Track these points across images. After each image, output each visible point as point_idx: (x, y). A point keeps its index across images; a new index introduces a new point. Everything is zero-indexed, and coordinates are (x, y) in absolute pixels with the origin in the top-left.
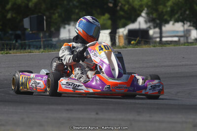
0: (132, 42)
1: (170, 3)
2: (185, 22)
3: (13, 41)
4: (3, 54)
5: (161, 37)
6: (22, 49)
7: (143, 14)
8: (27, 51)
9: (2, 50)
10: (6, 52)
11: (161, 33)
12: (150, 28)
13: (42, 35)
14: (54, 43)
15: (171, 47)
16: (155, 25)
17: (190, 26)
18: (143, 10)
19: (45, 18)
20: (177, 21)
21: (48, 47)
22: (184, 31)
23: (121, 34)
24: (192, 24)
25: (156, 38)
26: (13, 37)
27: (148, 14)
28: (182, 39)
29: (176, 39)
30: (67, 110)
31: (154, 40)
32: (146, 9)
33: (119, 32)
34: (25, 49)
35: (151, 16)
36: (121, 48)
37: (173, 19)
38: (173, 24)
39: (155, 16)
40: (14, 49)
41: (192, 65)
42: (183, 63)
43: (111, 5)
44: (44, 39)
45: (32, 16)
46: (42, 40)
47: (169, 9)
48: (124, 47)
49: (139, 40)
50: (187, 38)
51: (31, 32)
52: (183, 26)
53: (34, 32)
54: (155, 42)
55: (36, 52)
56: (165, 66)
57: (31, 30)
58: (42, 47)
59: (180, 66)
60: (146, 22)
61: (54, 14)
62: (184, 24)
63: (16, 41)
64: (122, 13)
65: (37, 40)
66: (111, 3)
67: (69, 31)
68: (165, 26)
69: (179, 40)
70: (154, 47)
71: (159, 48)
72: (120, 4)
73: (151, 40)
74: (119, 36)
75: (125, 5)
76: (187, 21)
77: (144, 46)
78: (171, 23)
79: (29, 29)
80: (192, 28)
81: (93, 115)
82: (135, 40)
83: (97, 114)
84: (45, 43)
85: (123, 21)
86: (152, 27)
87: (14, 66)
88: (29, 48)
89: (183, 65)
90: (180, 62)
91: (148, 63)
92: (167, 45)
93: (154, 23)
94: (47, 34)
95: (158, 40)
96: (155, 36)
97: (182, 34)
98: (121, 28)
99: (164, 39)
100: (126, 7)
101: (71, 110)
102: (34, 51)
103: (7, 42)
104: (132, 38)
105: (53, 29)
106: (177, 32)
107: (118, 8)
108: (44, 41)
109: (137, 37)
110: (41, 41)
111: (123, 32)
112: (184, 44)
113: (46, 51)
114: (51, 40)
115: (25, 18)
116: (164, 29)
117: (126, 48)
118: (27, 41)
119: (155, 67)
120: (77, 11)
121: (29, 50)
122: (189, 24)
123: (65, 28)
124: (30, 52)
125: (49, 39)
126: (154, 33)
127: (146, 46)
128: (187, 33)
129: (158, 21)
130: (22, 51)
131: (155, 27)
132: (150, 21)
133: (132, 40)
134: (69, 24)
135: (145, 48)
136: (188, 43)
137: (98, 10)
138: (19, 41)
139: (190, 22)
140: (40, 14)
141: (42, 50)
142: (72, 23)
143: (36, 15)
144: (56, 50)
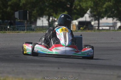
0: (81, 28)
1: (105, 6)
2: (114, 18)
4: (1, 33)
5: (99, 26)
7: (88, 12)
8: (16, 32)
9: (1, 30)
10: (3, 32)
11: (99, 24)
12: (92, 20)
13: (26, 22)
14: (33, 28)
17: (117, 20)
18: (88, 9)
19: (28, 12)
20: (109, 17)
22: (113, 23)
23: (74, 24)
25: (95, 27)
27: (91, 12)
28: (111, 28)
29: (108, 28)
32: (90, 9)
33: (73, 23)
34: (15, 30)
35: (93, 13)
37: (106, 16)
38: (107, 19)
39: (95, 13)
41: (117, 43)
42: (112, 42)
43: (69, 6)
44: (27, 25)
45: (20, 11)
46: (26, 25)
47: (104, 10)
49: (85, 27)
50: (114, 27)
51: (19, 20)
52: (113, 20)
53: (21, 20)
54: (95, 29)
55: (22, 33)
56: (101, 43)
58: (26, 29)
59: (110, 43)
60: (90, 17)
61: (34, 10)
64: (75, 11)
65: (22, 25)
66: (69, 5)
67: (42, 21)
68: (101, 20)
70: (94, 31)
71: (97, 32)
72: (74, 6)
75: (77, 7)
76: (115, 17)
77: (88, 31)
78: (105, 18)
80: (118, 21)
81: (56, 69)
82: (83, 27)
83: (59, 68)
85: (76, 16)
86: (93, 20)
87: (8, 40)
88: (18, 30)
89: (111, 43)
90: (110, 41)
91: (90, 41)
92: (102, 31)
93: (95, 18)
94: (29, 23)
95: (97, 28)
96: (95, 25)
97: (112, 25)
98: (74, 20)
99: (101, 28)
100: (79, 7)
101: (43, 66)
102: (20, 32)
103: (4, 26)
105: (33, 20)
106: (109, 23)
107: (73, 8)
109: (84, 25)
111: (75, 22)
114: (31, 26)
116: (101, 21)
117: (77, 31)
118: (16, 26)
119: (94, 43)
120: (48, 9)
121: (18, 31)
123: (40, 19)
124: (18, 33)
129: (97, 17)
130: (13, 32)
131: (95, 20)
132: (92, 16)
133: (81, 27)
134: (42, 17)
135: (89, 32)
137: (61, 9)
139: (117, 17)
141: (26, 31)
142: (44, 16)
143: (22, 10)
144: (34, 32)
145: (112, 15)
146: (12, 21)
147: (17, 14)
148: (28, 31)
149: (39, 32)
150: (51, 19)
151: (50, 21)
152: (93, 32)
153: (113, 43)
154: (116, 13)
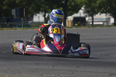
0: (76, 25)
1: (98, 2)
2: (107, 13)
3: (5, 22)
5: (93, 22)
6: (10, 27)
7: (83, 8)
8: (13, 28)
10: (1, 29)
11: (93, 19)
12: (86, 16)
13: (22, 19)
14: (30, 24)
15: (99, 28)
16: (90, 15)
19: (24, 9)
20: (102, 12)
21: (26, 26)
22: (106, 19)
24: (111, 14)
25: (90, 22)
26: (5, 20)
27: (85, 8)
28: (105, 23)
29: (101, 23)
30: (36, 64)
31: (89, 23)
32: (84, 6)
33: (68, 19)
34: (12, 27)
35: (87, 9)
36: (69, 28)
37: (100, 12)
38: (100, 14)
39: (89, 9)
40: (6, 27)
41: (110, 39)
43: (64, 2)
44: (23, 22)
45: (17, 8)
47: (97, 5)
48: (71, 27)
49: (79, 23)
50: (108, 23)
51: (16, 18)
52: (106, 16)
53: (18, 17)
54: (89, 25)
55: (19, 29)
56: (94, 39)
57: (16, 16)
58: (22, 26)
59: (104, 39)
60: (84, 13)
62: (106, 14)
63: (7, 23)
64: (70, 7)
65: (19, 22)
67: (39, 17)
68: (95, 15)
69: (103, 24)
70: (89, 27)
71: (91, 28)
72: (69, 2)
73: (86, 24)
74: (68, 21)
76: (108, 13)
77: (82, 27)
78: (99, 14)
79: (15, 16)
80: (111, 17)
81: (51, 67)
82: (77, 23)
83: (53, 66)
84: (24, 24)
85: (71, 12)
86: (88, 16)
87: (5, 37)
88: (15, 27)
90: (104, 37)
92: (96, 27)
93: (89, 14)
94: (26, 19)
95: (91, 23)
96: (89, 21)
97: (105, 20)
98: (69, 16)
99: (95, 23)
100: (73, 3)
101: (38, 64)
102: (17, 29)
103: (2, 23)
104: (76, 22)
105: (29, 16)
106: (102, 19)
107: (68, 4)
108: (23, 23)
109: (78, 22)
110: (22, 23)
111: (70, 18)
112: (106, 26)
113: (25, 29)
114: (28, 22)
115: (13, 9)
116: (95, 17)
117: (72, 28)
118: (13, 23)
120: (43, 5)
121: (15, 28)
122: (109, 14)
123: (36, 15)
124: (15, 29)
125: (27, 22)
126: (89, 19)
127: (84, 27)
128: (108, 20)
129: (91, 13)
130: (10, 29)
131: (89, 16)
132: (86, 12)
134: (39, 13)
135: (83, 28)
136: (108, 25)
138: (9, 23)
139: (110, 13)
140: (21, 7)
141: (22, 28)
142: (41, 13)
143: (19, 8)
144: (31, 28)
145: (105, 11)
146: (10, 18)
147: (14, 12)
148: (25, 28)
149: (35, 28)
150: (47, 15)
151: (46, 17)
152: (87, 28)
153: (107, 39)
154: (109, 9)
